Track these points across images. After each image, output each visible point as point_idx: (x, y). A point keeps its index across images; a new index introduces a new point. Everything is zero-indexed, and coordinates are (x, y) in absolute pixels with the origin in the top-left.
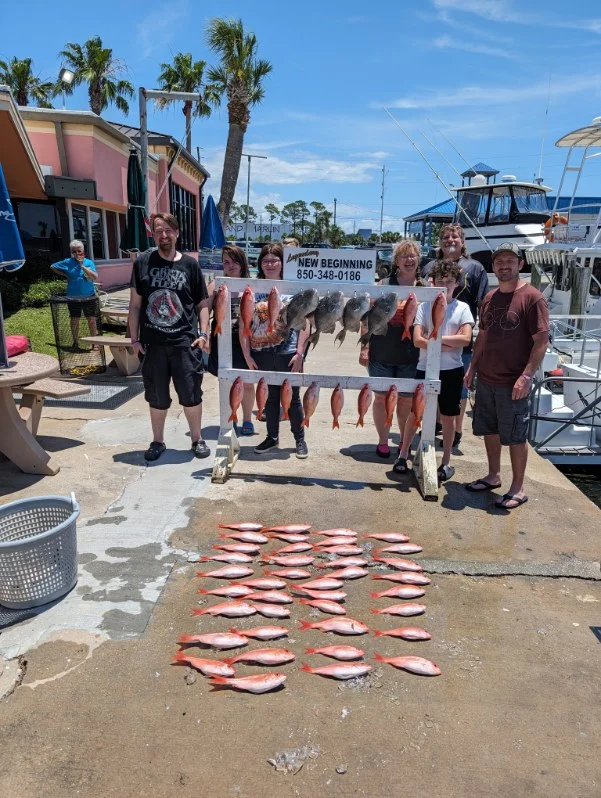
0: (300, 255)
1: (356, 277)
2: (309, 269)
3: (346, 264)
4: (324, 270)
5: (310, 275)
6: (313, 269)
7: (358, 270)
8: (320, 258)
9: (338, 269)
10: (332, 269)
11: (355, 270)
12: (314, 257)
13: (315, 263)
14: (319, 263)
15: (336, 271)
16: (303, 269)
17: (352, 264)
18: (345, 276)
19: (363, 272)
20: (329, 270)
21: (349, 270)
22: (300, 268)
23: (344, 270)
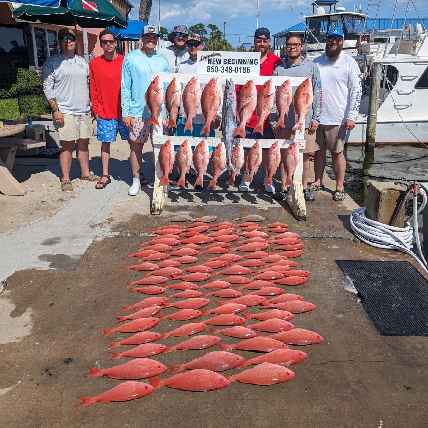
0: (209, 56)
1: (247, 70)
2: (215, 65)
3: (240, 62)
4: (225, 66)
5: (216, 70)
6: (218, 65)
7: (248, 66)
8: (222, 58)
9: (235, 65)
10: (231, 65)
11: (247, 66)
12: (218, 57)
13: (219, 61)
14: (222, 62)
15: (234, 67)
16: (211, 65)
17: (245, 62)
18: (239, 70)
19: (252, 67)
20: (229, 66)
21: (243, 66)
22: (209, 65)
23: (239, 66)
